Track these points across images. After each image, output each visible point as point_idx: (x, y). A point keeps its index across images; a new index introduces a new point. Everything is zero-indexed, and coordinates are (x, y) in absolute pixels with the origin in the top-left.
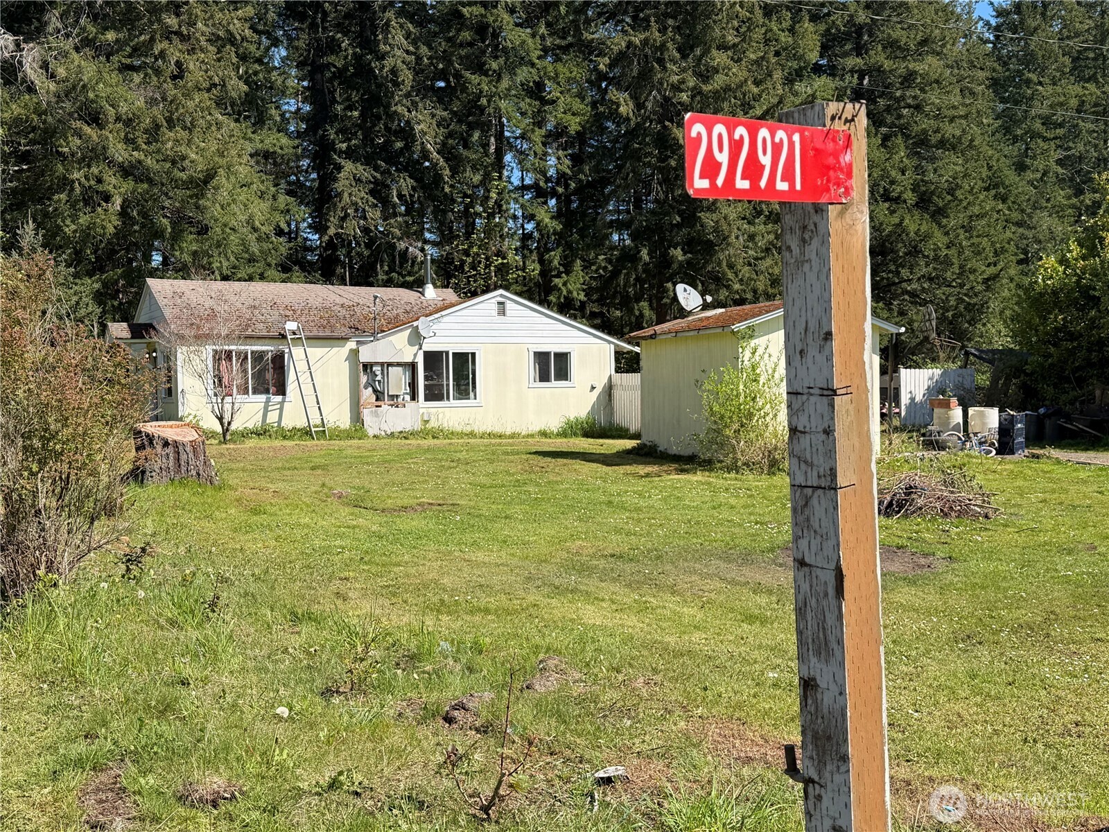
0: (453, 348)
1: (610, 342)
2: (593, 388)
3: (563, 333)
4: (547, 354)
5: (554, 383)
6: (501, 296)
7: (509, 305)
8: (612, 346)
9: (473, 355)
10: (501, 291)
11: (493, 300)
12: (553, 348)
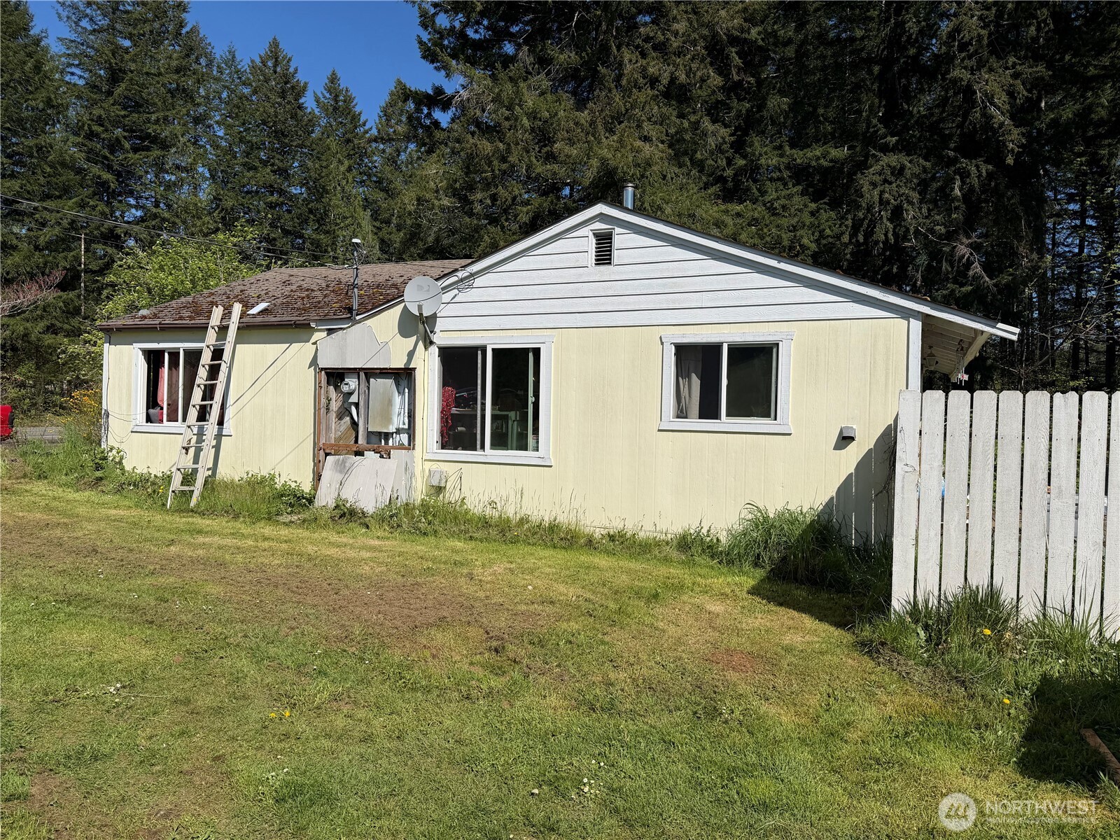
0: (495, 341)
1: (906, 314)
2: (845, 440)
3: (760, 297)
4: (711, 351)
5: (726, 422)
6: (602, 217)
7: (621, 239)
8: (916, 326)
9: (537, 352)
10: (600, 208)
11: (586, 231)
12: (728, 335)
